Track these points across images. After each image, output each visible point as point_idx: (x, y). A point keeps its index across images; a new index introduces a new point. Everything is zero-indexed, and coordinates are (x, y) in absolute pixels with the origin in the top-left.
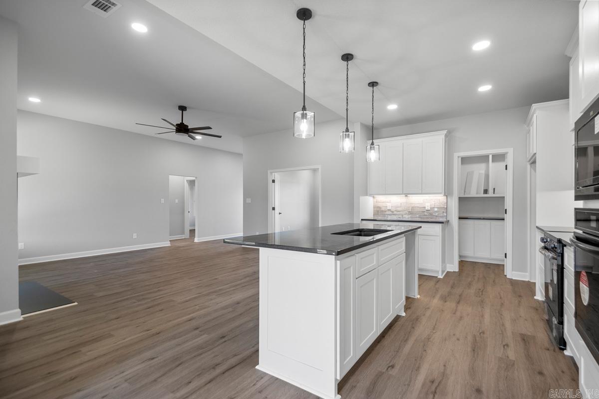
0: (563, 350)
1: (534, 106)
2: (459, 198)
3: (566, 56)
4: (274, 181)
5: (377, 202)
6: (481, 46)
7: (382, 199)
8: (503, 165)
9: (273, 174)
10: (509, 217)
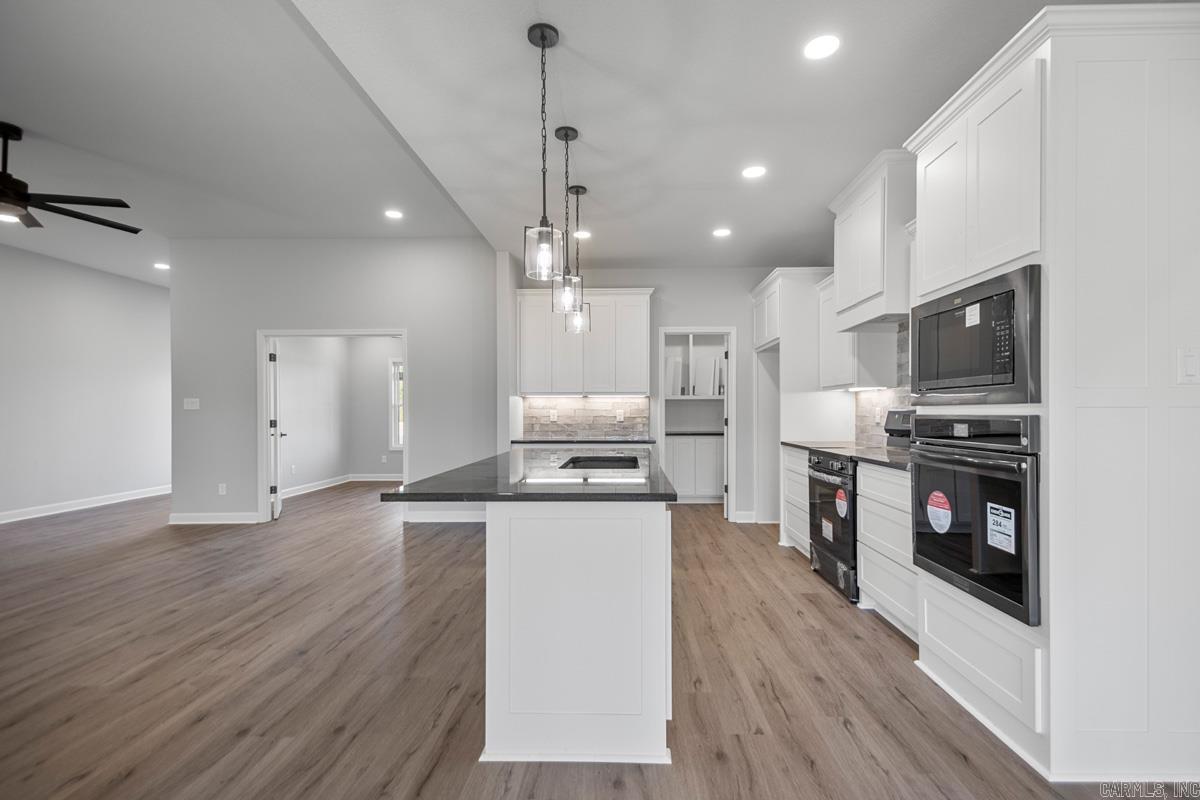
0: (856, 603)
1: (778, 271)
2: (667, 401)
3: (829, 211)
4: (273, 358)
5: (530, 408)
6: (754, 172)
7: (539, 403)
8: (721, 350)
9: (272, 339)
10: (731, 431)
